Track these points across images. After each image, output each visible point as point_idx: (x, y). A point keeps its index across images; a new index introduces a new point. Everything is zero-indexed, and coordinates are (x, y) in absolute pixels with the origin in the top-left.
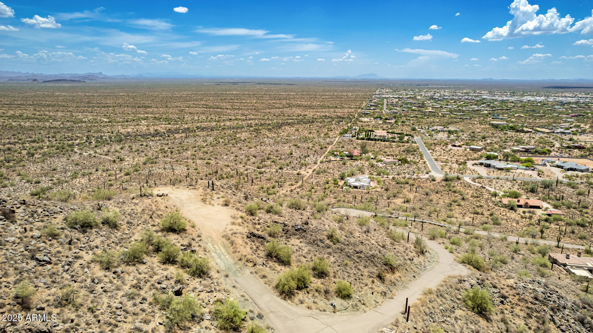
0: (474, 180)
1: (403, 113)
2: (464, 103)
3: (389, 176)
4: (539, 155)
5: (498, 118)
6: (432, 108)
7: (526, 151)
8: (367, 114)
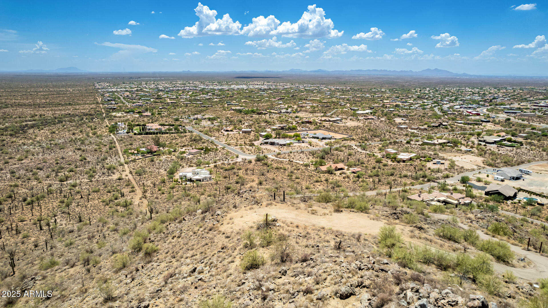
0: (276, 156)
1: (148, 105)
2: (193, 93)
3: (210, 165)
4: (292, 131)
5: (232, 104)
6: (170, 99)
7: (282, 129)
8: (114, 109)
